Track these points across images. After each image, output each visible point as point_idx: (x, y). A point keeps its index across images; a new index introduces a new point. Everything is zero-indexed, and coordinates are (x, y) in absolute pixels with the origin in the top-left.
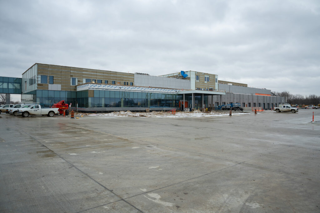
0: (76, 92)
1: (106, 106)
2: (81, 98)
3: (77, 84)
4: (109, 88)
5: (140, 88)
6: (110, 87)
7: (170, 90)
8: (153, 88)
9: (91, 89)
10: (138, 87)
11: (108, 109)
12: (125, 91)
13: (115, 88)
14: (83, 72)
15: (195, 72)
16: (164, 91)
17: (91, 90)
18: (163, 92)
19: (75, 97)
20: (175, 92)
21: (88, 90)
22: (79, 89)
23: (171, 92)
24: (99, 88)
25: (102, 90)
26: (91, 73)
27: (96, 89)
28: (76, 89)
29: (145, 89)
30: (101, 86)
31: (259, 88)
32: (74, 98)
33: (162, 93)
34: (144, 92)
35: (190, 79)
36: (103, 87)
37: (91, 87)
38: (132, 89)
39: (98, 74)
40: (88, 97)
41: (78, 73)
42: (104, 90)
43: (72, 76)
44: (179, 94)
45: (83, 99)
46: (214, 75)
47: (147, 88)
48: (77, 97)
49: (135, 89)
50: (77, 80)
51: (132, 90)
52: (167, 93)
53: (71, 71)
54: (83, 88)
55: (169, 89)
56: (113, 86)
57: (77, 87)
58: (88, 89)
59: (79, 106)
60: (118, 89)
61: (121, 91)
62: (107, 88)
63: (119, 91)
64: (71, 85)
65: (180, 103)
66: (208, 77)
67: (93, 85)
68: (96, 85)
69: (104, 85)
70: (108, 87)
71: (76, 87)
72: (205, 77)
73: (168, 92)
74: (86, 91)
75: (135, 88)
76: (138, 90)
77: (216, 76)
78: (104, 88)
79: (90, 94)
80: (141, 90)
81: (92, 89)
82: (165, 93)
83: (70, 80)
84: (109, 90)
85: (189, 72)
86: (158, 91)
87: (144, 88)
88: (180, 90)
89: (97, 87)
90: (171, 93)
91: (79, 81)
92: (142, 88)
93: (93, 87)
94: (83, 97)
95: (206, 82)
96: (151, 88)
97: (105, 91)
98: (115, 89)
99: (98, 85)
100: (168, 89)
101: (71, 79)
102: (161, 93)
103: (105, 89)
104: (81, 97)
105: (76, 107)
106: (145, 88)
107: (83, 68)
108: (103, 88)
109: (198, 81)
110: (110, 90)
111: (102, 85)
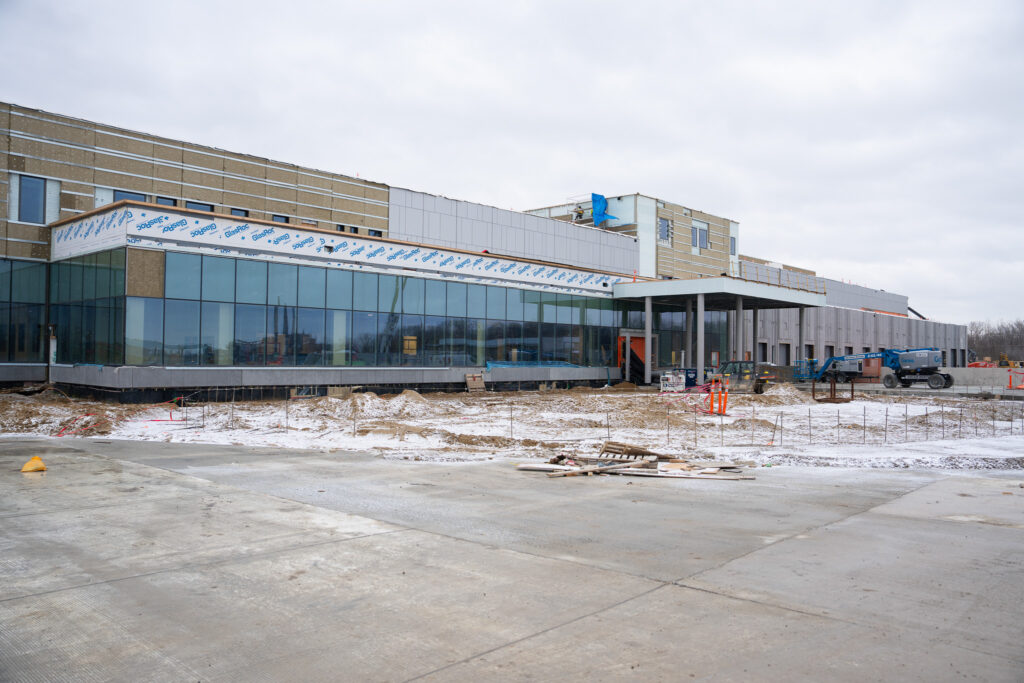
0: (49, 266)
1: (243, 354)
2: (80, 305)
3: (51, 217)
4: (262, 244)
5: (440, 257)
6: (272, 237)
7: (579, 273)
8: (501, 262)
9: (144, 244)
10: (429, 252)
11: (254, 375)
12: (356, 267)
13: (300, 245)
14: (100, 150)
15: (657, 200)
16: (552, 281)
17: (145, 251)
18: (546, 286)
19: (42, 300)
20: (600, 287)
21: (124, 248)
22: (69, 246)
23: (584, 286)
24: (198, 239)
25: (218, 252)
26: (148, 159)
27: (179, 243)
28: (46, 249)
29: (461, 266)
30: (212, 227)
31: (853, 283)
32: (35, 301)
33: (541, 289)
34: (455, 279)
35: (635, 234)
36: (221, 235)
37: (145, 232)
38: (399, 262)
39: (188, 167)
40: (125, 297)
41: (61, 152)
42: (234, 254)
43: (16, 163)
44: (617, 296)
45: (89, 309)
46: (726, 222)
47: (473, 259)
48: (54, 300)
49: (410, 263)
50: (52, 193)
51: (392, 262)
52: (564, 291)
53: (15, 134)
54: (92, 235)
55: (574, 272)
56: (286, 237)
57: (56, 233)
58: (122, 242)
59: (63, 357)
60: (315, 253)
61: (334, 265)
62: (250, 244)
63: (324, 264)
64: (14, 219)
65: (620, 344)
66: (705, 227)
67: (159, 220)
68: (179, 218)
69: (235, 225)
70: (256, 238)
71: (47, 233)
72: (694, 229)
73: (571, 285)
74: (112, 261)
75: (414, 252)
76: (429, 265)
77: (731, 225)
78: (235, 241)
79: (133, 279)
80: (444, 269)
81: (154, 245)
82: (554, 290)
83: (8, 189)
84: (262, 257)
85: (633, 199)
86: (523, 277)
87: (456, 256)
88: (623, 280)
89: (185, 236)
90: (585, 293)
91: (66, 201)
92: (447, 255)
93: (160, 234)
94: (89, 295)
95: (695, 251)
96: (491, 260)
97: (238, 264)
98: (299, 251)
99: (191, 220)
100: (571, 267)
101: (15, 183)
102: (537, 288)
103: (241, 250)
104: (77, 297)
105: (47, 359)
106: (464, 258)
107: (95, 125)
108: (225, 242)
109: (666, 244)
110: (269, 258)
111: (222, 225)
